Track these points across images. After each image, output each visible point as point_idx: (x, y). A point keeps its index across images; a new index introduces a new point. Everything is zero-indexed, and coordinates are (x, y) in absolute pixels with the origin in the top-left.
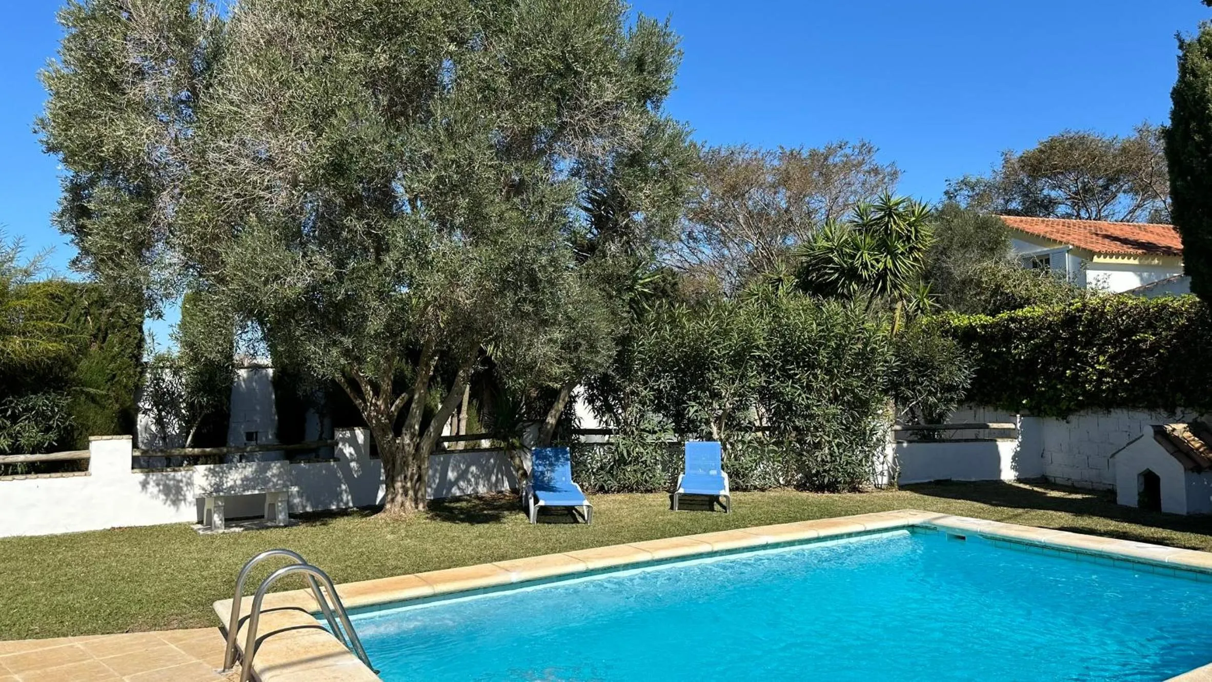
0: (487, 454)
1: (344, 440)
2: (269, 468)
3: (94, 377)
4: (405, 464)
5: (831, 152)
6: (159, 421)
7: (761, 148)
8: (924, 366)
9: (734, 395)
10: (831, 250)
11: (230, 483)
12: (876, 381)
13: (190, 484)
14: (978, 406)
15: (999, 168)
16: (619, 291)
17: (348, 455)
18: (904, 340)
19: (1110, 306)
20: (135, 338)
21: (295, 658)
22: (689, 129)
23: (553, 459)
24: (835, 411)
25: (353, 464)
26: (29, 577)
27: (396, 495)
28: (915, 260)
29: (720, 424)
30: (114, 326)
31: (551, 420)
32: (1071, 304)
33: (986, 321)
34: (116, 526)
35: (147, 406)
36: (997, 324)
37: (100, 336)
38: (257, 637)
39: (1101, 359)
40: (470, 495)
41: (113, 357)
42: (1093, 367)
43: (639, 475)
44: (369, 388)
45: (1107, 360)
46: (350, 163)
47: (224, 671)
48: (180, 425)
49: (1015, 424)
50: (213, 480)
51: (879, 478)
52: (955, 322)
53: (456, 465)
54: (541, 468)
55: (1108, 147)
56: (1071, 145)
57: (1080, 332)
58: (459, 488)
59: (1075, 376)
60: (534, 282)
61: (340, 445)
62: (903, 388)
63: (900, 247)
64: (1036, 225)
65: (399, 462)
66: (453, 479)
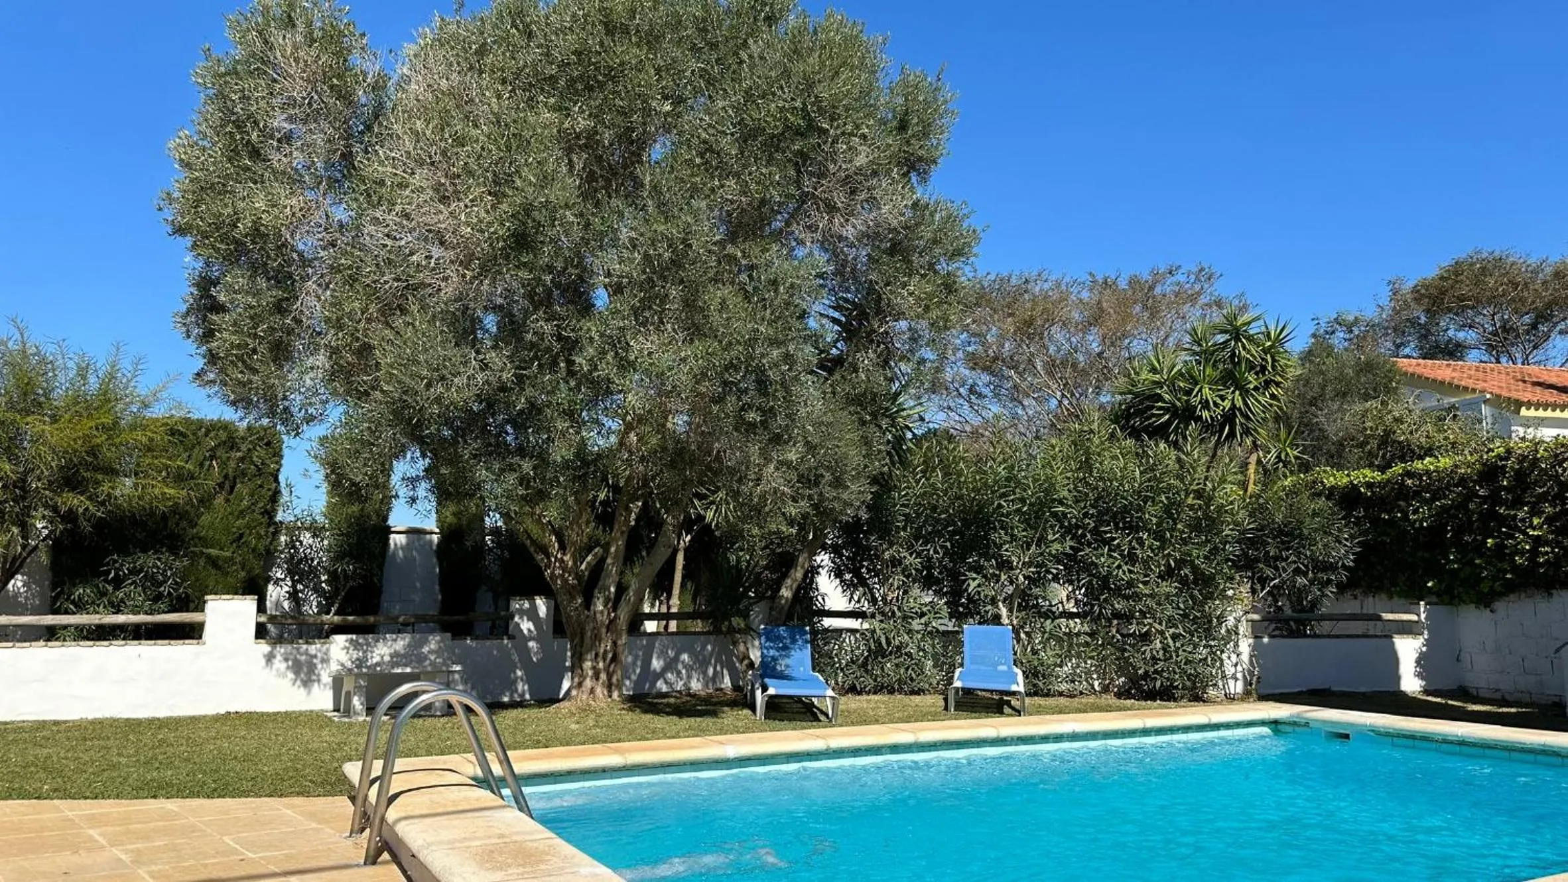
0: (702, 638)
1: (522, 612)
2: (426, 642)
3: (217, 537)
4: (597, 638)
5: (1157, 278)
6: (293, 595)
7: (1064, 275)
8: (1289, 535)
9: (1030, 564)
10: (1159, 384)
11: (376, 659)
12: (1224, 550)
13: (325, 661)
14: (1365, 594)
15: (1385, 301)
16: (874, 415)
17: (526, 632)
18: (1261, 501)
19: (1545, 450)
20: (269, 490)
21: (440, 810)
22: (964, 211)
23: (788, 641)
24: (1167, 590)
25: (531, 644)
26: (119, 755)
27: (585, 678)
28: (1273, 397)
29: (1011, 603)
30: (244, 474)
31: (786, 593)
32: (1492, 450)
33: (1373, 478)
34: (232, 710)
35: (278, 575)
36: (1388, 481)
37: (227, 486)
38: (390, 794)
39: (1536, 521)
40: (680, 692)
41: (241, 512)
42: (1525, 533)
43: (902, 671)
44: (554, 538)
45: (1543, 524)
46: (537, 233)
47: (350, 836)
48: (319, 603)
49: (1418, 615)
50: (355, 655)
51: (1231, 683)
52: (1330, 481)
53: (662, 652)
54: (772, 652)
55: (1536, 272)
56: (1483, 269)
57: (1505, 488)
58: (666, 683)
59: (1500, 547)
60: (762, 385)
61: (517, 619)
62: (1261, 566)
63: (1252, 380)
64: (1441, 370)
65: (589, 634)
66: (658, 670)
